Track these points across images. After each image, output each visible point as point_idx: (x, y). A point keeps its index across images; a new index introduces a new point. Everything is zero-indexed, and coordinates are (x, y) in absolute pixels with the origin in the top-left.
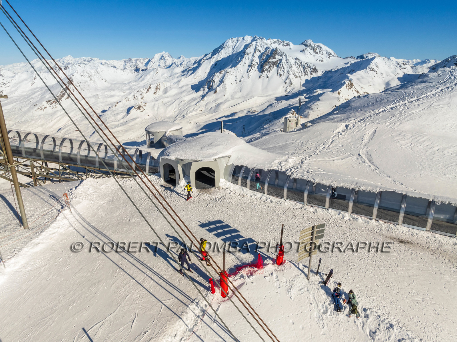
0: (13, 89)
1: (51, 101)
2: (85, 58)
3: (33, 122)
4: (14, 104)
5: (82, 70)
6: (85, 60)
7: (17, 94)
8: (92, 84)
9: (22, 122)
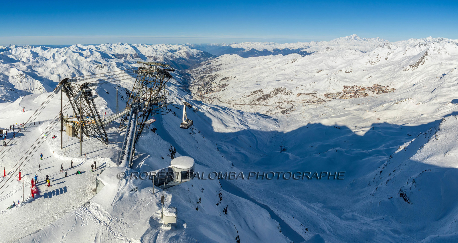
0: (393, 57)
1: (412, 65)
2: (439, 38)
3: (400, 78)
4: (392, 66)
5: (434, 46)
6: (439, 40)
7: (395, 59)
8: (439, 56)
9: (394, 78)
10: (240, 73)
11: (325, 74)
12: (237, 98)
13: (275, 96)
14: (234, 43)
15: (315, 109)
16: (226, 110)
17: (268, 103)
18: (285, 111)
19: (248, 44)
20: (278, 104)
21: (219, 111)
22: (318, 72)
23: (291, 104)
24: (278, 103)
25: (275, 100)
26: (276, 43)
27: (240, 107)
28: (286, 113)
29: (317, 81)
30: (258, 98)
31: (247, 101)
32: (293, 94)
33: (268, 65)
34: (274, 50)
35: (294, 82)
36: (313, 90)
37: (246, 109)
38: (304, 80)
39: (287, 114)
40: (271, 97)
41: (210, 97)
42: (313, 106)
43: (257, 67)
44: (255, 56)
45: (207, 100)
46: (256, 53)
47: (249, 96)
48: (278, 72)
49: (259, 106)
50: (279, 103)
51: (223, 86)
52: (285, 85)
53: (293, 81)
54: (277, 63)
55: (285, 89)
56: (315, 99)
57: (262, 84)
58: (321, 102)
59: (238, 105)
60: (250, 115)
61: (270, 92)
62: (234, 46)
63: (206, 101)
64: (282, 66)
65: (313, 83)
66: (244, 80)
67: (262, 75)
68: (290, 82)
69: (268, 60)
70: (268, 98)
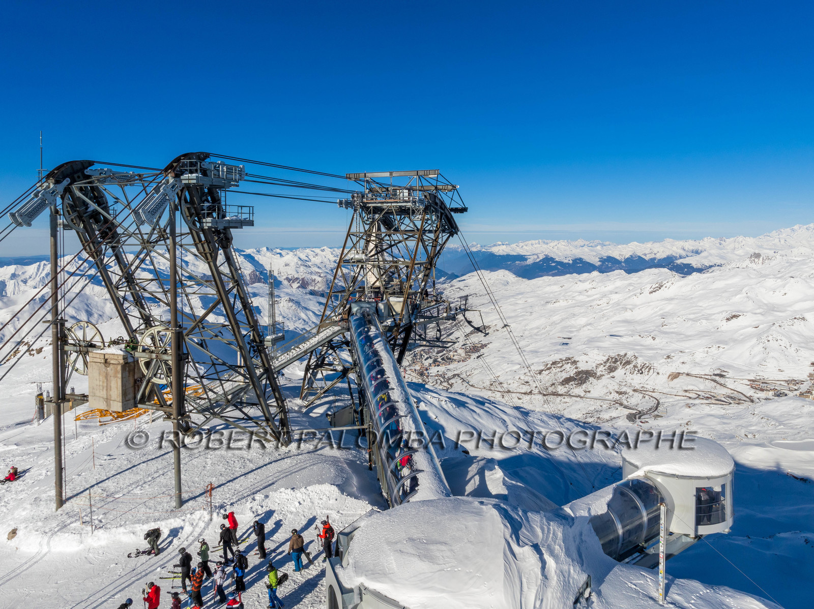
10: (517, 316)
11: (749, 326)
12: (510, 377)
13: (609, 376)
14: (500, 243)
15: (723, 417)
16: (486, 405)
17: (589, 392)
18: (637, 416)
19: (536, 246)
20: (617, 397)
21: (468, 407)
22: (728, 319)
23: (651, 398)
24: (617, 392)
25: (609, 386)
26: (607, 243)
27: (520, 399)
28: (638, 420)
29: (726, 343)
30: (564, 377)
31: (538, 384)
32: (658, 373)
33: (588, 296)
34: (603, 260)
35: (660, 342)
36: (714, 367)
37: (534, 404)
38: (688, 338)
39: (641, 422)
40: (599, 378)
41: (444, 374)
42: (717, 410)
43: (561, 301)
44: (553, 275)
45: (437, 383)
46: (555, 268)
47: (540, 373)
48: (615, 314)
49: (567, 399)
50: (620, 393)
51: (475, 349)
52: (634, 349)
53: (657, 341)
54: (611, 292)
55: (636, 358)
56: (721, 392)
57: (573, 344)
58: (739, 400)
59: (514, 395)
60: (545, 418)
61: (594, 365)
62: (500, 250)
63: (434, 383)
64: (626, 299)
65: (715, 347)
66: (527, 333)
67: (572, 322)
68: (649, 341)
69: (587, 285)
70: (591, 379)
